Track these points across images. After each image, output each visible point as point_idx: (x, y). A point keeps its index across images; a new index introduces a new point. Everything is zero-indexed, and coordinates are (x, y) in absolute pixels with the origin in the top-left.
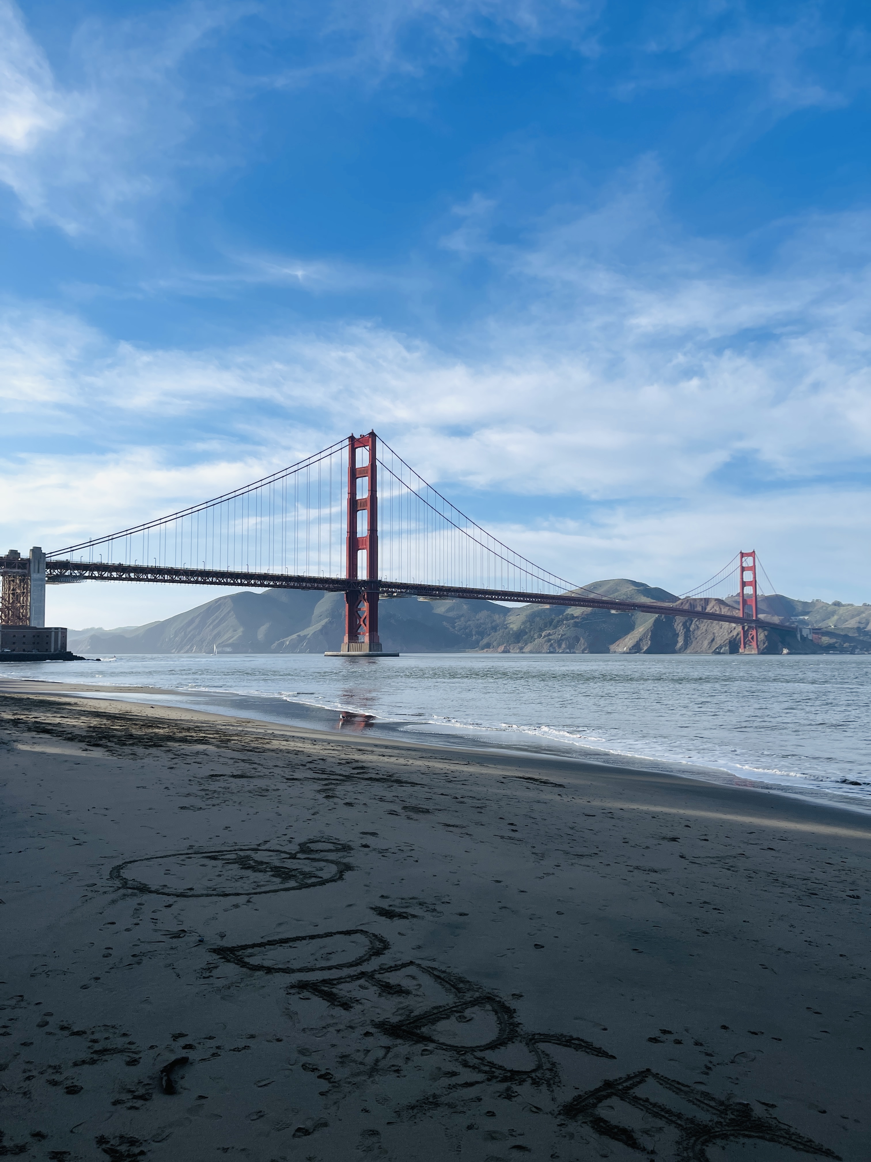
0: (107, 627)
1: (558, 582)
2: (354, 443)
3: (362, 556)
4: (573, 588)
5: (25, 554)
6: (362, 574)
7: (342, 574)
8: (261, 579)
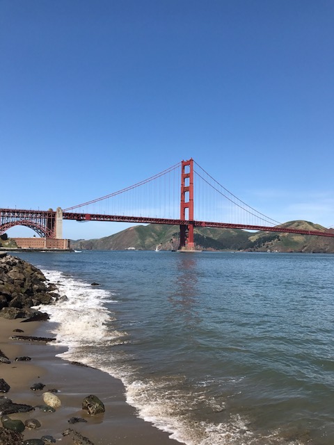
0: (86, 240)
1: (272, 222)
2: (184, 164)
3: (187, 210)
4: (279, 224)
5: (55, 210)
6: (187, 218)
7: (179, 218)
8: (146, 220)
